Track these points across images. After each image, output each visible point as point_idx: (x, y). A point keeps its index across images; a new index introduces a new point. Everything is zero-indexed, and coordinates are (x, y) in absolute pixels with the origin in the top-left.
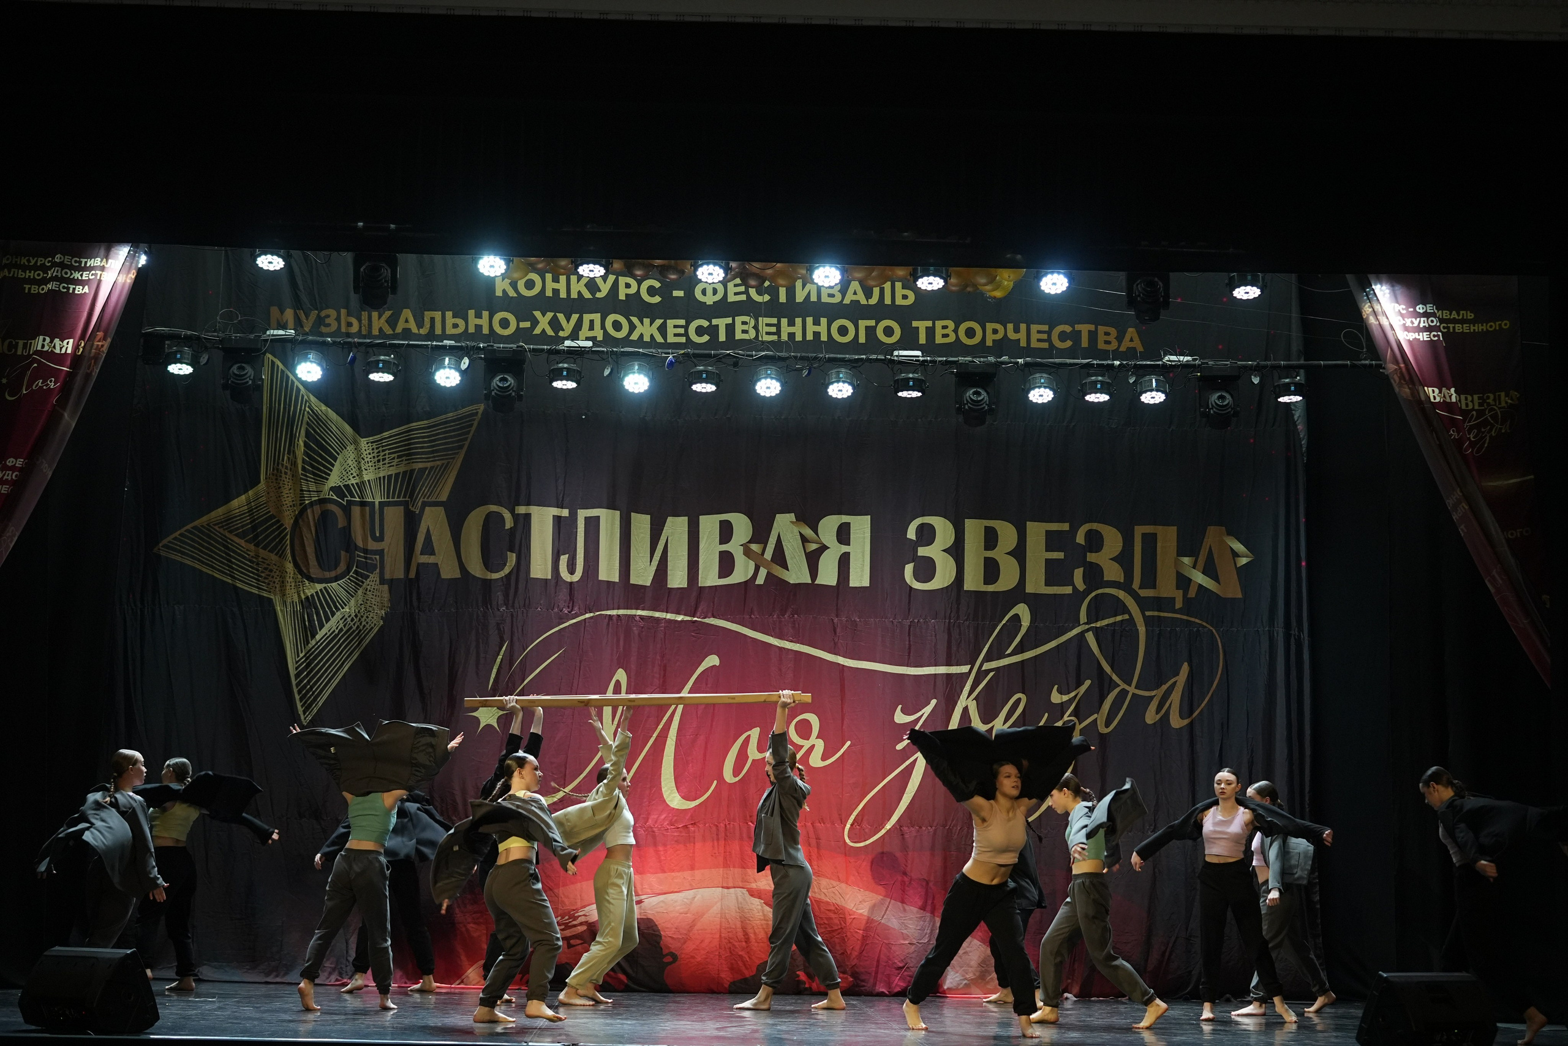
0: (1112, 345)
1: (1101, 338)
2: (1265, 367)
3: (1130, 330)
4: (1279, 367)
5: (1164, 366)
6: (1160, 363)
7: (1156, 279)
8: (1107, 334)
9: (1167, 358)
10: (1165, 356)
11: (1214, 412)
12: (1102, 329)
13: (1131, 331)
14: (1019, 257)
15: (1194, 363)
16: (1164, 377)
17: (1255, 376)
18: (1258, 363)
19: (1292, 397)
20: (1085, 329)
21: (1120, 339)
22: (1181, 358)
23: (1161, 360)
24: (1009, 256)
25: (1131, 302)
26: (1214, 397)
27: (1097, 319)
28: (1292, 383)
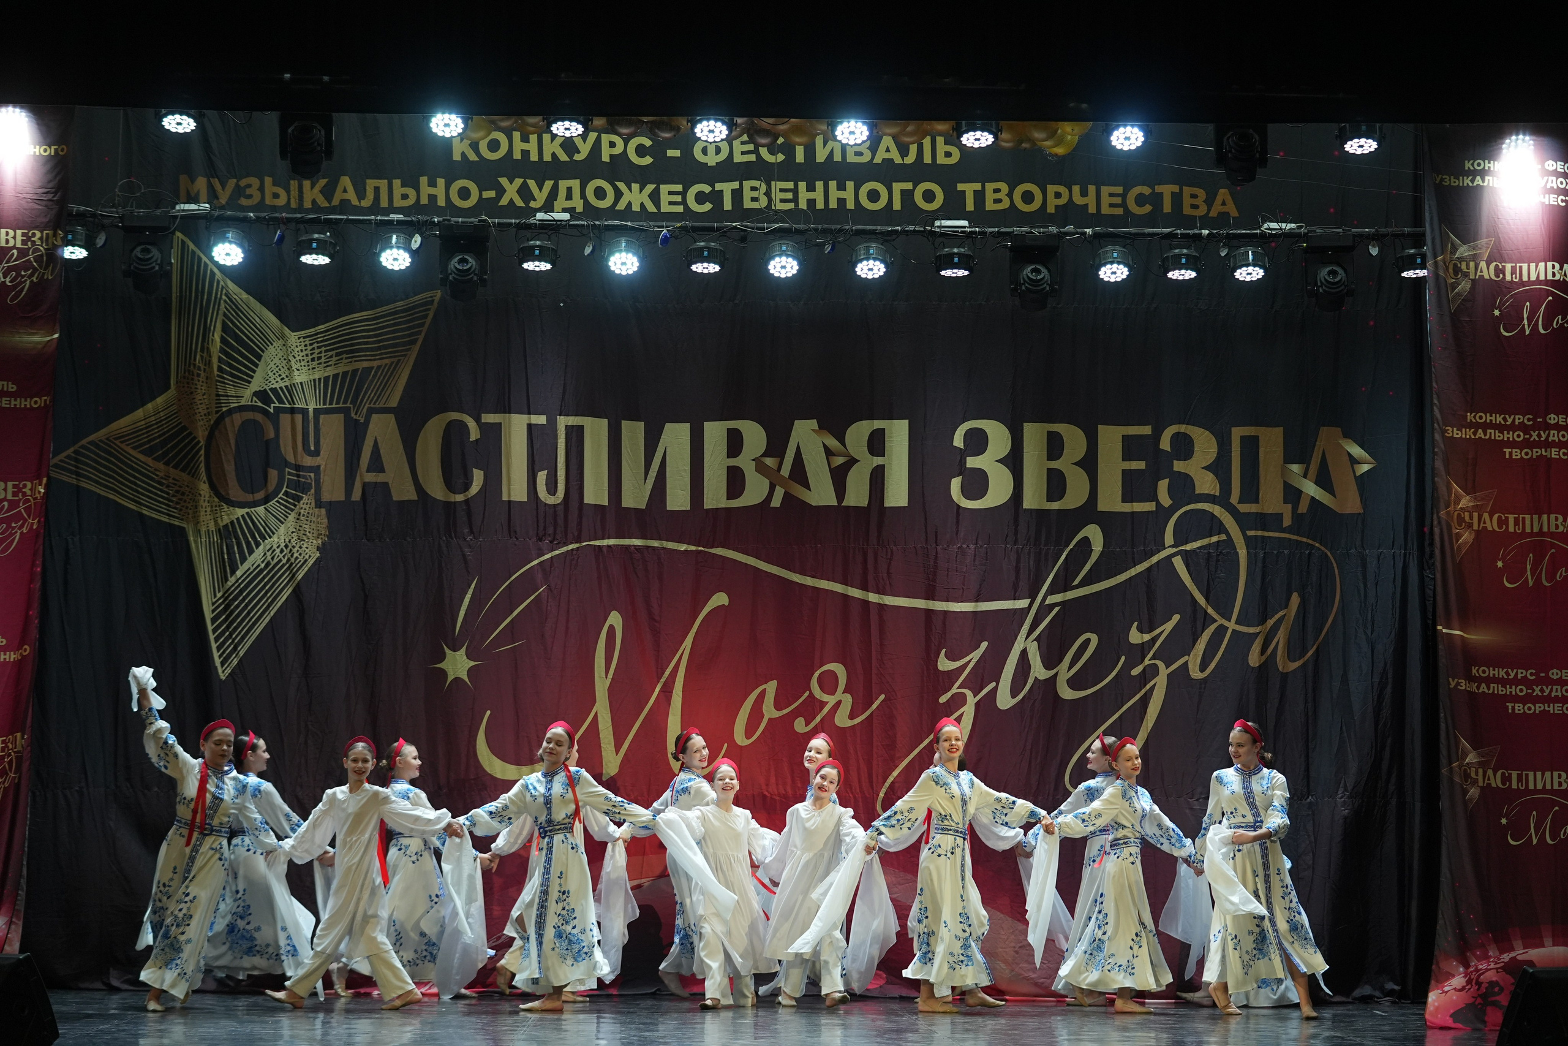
0: (1201, 209)
1: (1187, 201)
2: (1384, 236)
3: (1222, 191)
4: (1403, 235)
5: (1263, 235)
6: (1258, 231)
7: (1251, 131)
8: (1194, 196)
9: (1266, 226)
10: (1263, 224)
11: (1324, 290)
12: (1187, 191)
13: (1223, 193)
14: (1084, 106)
15: (1298, 231)
16: (1263, 249)
17: (1374, 246)
18: (1377, 230)
19: (1417, 271)
20: (1167, 190)
21: (1209, 202)
22: (1284, 225)
23: (1259, 227)
24: (1072, 105)
25: (1221, 159)
26: (1324, 273)
27: (1182, 179)
28: (1418, 255)
